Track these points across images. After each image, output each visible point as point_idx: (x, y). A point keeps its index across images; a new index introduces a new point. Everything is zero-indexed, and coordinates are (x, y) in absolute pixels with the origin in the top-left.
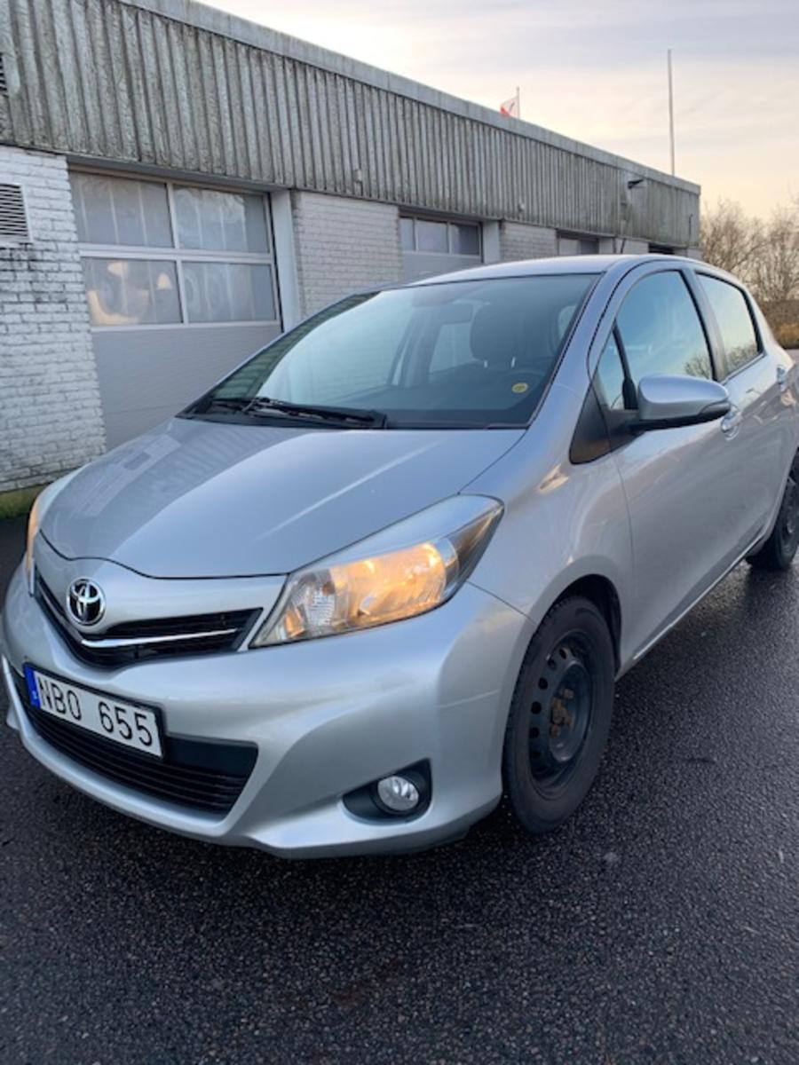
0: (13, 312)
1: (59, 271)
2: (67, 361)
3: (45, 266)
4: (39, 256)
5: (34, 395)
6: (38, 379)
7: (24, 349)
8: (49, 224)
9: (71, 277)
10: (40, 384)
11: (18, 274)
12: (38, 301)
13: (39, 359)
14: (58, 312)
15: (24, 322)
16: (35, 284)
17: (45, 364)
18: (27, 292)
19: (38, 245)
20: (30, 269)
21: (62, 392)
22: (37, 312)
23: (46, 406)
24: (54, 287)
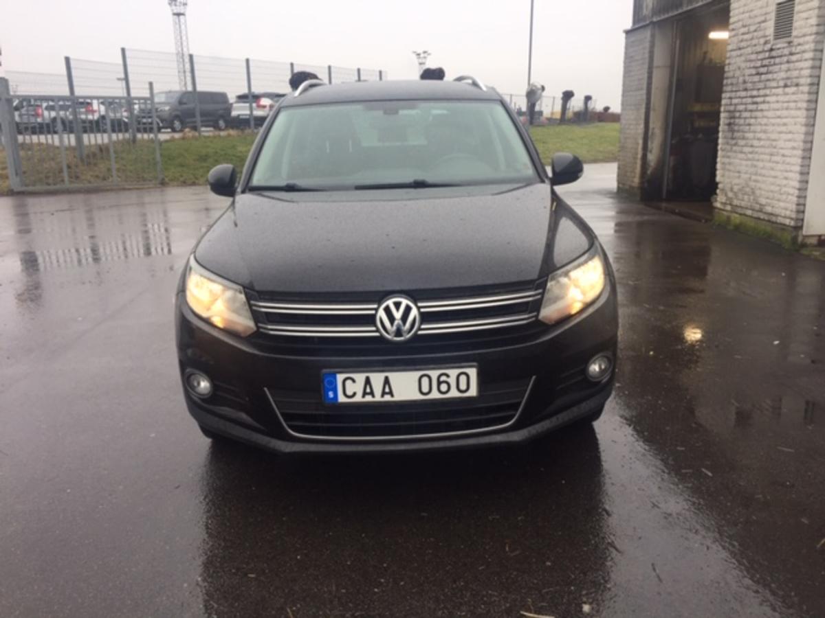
0: (774, 95)
1: (801, 61)
2: (790, 132)
3: (794, 58)
4: (793, 50)
5: (772, 155)
6: (774, 143)
7: (773, 121)
8: (803, 23)
10: (775, 147)
11: (783, 67)
12: (786, 86)
13: (779, 129)
14: (793, 94)
15: (778, 102)
16: (789, 73)
17: (780, 133)
18: (783, 79)
19: (796, 41)
20: (788, 62)
21: (783, 156)
22: (784, 94)
23: (774, 165)
24: (797, 73)
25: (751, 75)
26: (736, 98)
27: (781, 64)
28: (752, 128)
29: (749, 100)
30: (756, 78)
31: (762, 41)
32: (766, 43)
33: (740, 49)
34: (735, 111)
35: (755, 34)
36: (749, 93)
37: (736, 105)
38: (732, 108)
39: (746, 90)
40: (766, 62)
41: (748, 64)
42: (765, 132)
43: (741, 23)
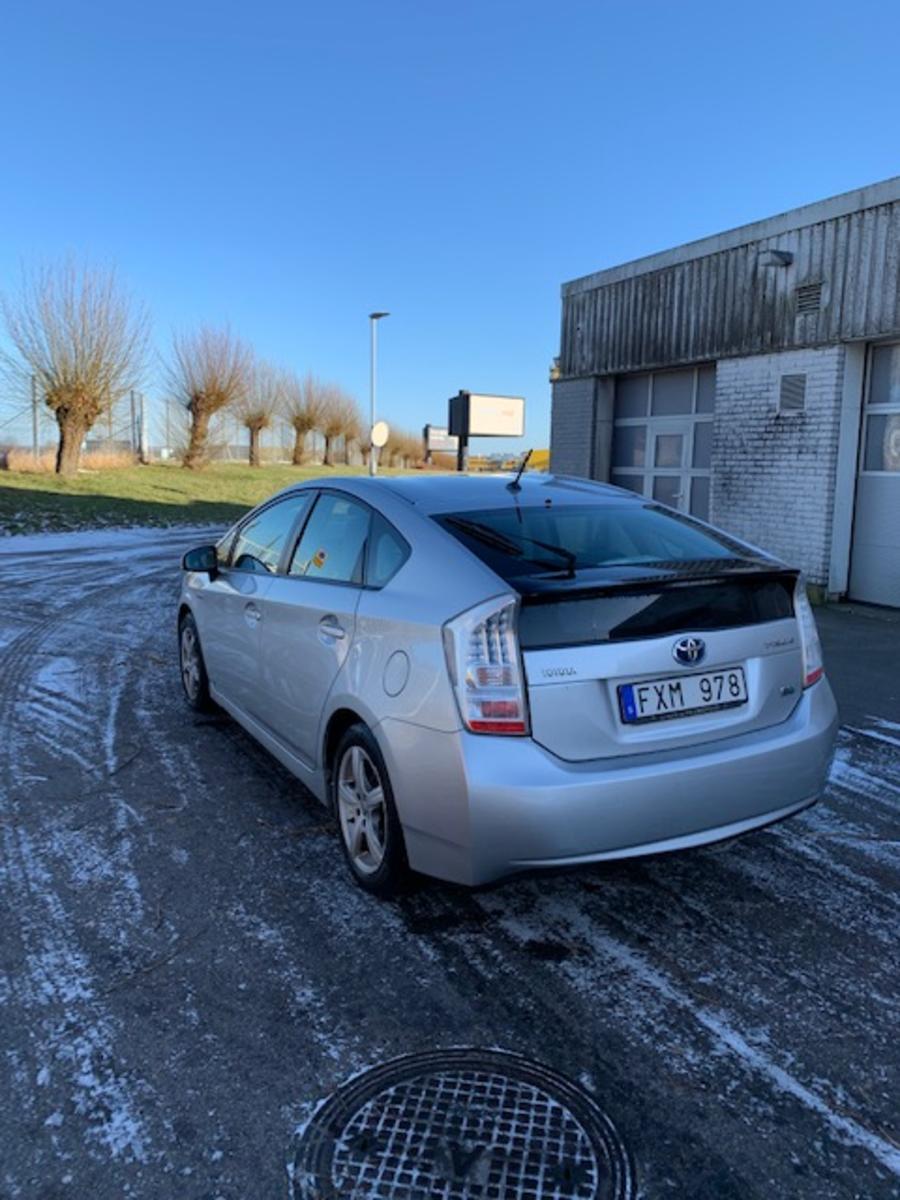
0: (785, 460)
1: (818, 430)
2: (809, 496)
3: (809, 428)
4: (807, 420)
5: (786, 516)
6: (789, 506)
7: (786, 485)
8: (818, 398)
9: (824, 435)
10: (790, 510)
11: (794, 435)
12: (800, 452)
13: (794, 492)
14: (810, 460)
15: (790, 467)
16: (803, 441)
17: (796, 496)
18: (796, 446)
19: (809, 413)
20: (801, 431)
21: (802, 518)
22: (798, 460)
23: (791, 526)
24: (813, 442)
25: (753, 440)
26: (731, 460)
27: (791, 432)
28: (756, 490)
29: (752, 463)
30: (761, 443)
31: (764, 409)
32: (769, 411)
33: (733, 413)
34: (730, 472)
35: (754, 402)
36: (750, 457)
37: (732, 467)
38: (727, 469)
39: (745, 453)
40: (774, 429)
41: (746, 429)
42: (775, 494)
43: (732, 390)
